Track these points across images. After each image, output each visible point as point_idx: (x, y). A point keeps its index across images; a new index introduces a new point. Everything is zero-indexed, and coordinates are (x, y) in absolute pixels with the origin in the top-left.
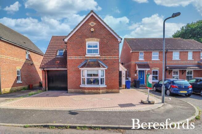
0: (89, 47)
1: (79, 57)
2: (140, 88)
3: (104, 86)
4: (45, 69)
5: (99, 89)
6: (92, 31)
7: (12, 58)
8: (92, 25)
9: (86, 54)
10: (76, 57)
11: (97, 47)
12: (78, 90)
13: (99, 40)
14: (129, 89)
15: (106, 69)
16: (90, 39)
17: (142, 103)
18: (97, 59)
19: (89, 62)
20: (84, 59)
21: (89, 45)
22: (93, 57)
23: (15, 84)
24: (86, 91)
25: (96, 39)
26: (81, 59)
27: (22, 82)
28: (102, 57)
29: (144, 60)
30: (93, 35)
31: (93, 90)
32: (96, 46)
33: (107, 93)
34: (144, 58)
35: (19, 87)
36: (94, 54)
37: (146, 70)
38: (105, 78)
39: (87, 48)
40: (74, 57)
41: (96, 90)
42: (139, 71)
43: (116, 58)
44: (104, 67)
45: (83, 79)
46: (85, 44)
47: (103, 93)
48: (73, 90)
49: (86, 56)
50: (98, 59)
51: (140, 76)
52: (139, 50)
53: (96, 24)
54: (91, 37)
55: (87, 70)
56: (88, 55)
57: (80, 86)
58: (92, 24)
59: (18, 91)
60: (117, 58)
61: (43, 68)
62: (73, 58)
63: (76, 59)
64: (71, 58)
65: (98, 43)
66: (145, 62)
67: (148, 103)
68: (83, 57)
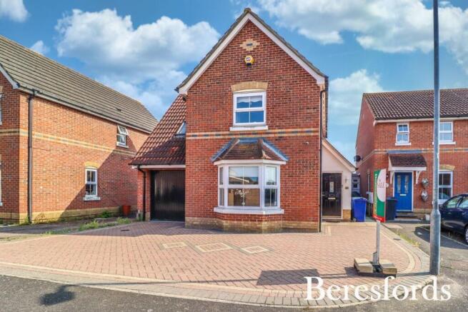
0: (241, 105)
1: (214, 133)
2: (396, 219)
3: (277, 210)
5: (258, 218)
6: (247, 62)
7: (74, 141)
8: (249, 49)
9: (231, 125)
10: (207, 133)
11: (261, 106)
12: (209, 221)
13: (265, 85)
14: (363, 221)
15: (284, 163)
16: (243, 84)
18: (258, 136)
19: (237, 145)
20: (227, 137)
21: (241, 101)
22: (249, 133)
24: (224, 224)
25: (258, 84)
26: (219, 137)
27: (99, 199)
28: (273, 131)
29: (410, 144)
30: (249, 73)
31: (242, 222)
32: (259, 104)
33: (286, 230)
34: (412, 139)
35: (91, 210)
36: (255, 123)
37: (415, 172)
38: (281, 188)
39: (236, 109)
40: (203, 133)
41: (250, 222)
42: (397, 174)
43: (312, 134)
44: (275, 158)
45: (221, 189)
46: (232, 100)
47: (271, 230)
48: (197, 221)
49: (232, 129)
50: (263, 138)
51: (399, 188)
52: (397, 118)
53: (259, 44)
54: (246, 80)
55: (229, 167)
56: (238, 127)
57: (216, 210)
58: (248, 45)
60: (314, 132)
62: (199, 136)
63: (207, 138)
64: (196, 136)
65: (264, 94)
66: (415, 150)
67: (372, 272)
68: (225, 133)
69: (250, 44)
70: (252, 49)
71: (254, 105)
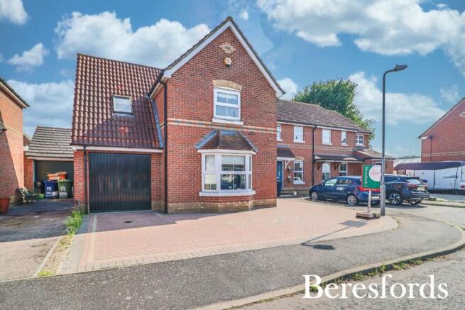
0: (219, 99)
1: (197, 122)
5: (246, 198)
6: (227, 63)
8: (227, 52)
9: (212, 117)
10: (191, 121)
12: (194, 205)
16: (223, 81)
18: (235, 129)
19: (224, 136)
20: (209, 127)
21: (219, 95)
22: (228, 126)
24: (219, 206)
25: (235, 85)
26: (202, 126)
28: (246, 126)
30: (229, 74)
33: (257, 206)
36: (230, 118)
38: (253, 174)
39: (216, 102)
40: (187, 121)
41: (240, 203)
43: (273, 133)
46: (212, 93)
48: (181, 206)
49: (214, 120)
50: (242, 132)
53: (235, 50)
54: (225, 78)
55: (222, 156)
56: (218, 119)
58: (226, 48)
60: (274, 131)
61: (85, 146)
62: (182, 122)
63: (190, 125)
64: (179, 122)
65: (239, 94)
68: (207, 123)
69: (227, 47)
70: (230, 53)
71: (230, 101)
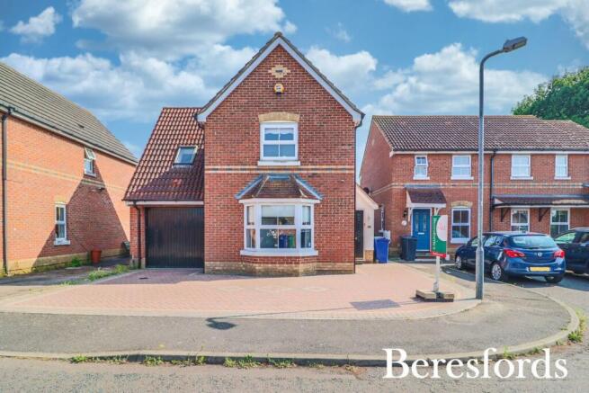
0: (268, 137)
1: (239, 167)
2: (416, 260)
3: (311, 252)
4: (138, 203)
5: (295, 260)
6: (277, 91)
7: (44, 169)
8: (279, 76)
9: (259, 159)
10: (230, 167)
11: (292, 139)
12: (234, 265)
13: (297, 117)
14: (386, 262)
15: (318, 202)
16: (272, 114)
17: (420, 298)
18: (290, 172)
19: (268, 182)
20: (254, 172)
21: (268, 132)
22: (279, 169)
23: (49, 249)
24: (257, 268)
25: (288, 115)
26: (244, 172)
27: (69, 243)
28: (306, 167)
29: (429, 178)
30: (281, 103)
31: (278, 265)
32: (290, 137)
33: (320, 272)
34: (430, 173)
35: (62, 257)
36: (284, 158)
37: (433, 208)
38: (315, 228)
39: (263, 142)
40: (226, 167)
41: (286, 265)
42: (415, 211)
43: (347, 172)
44: (311, 197)
45: (249, 230)
46: (258, 131)
47: (307, 273)
48: (219, 265)
49: (260, 163)
50: (295, 175)
51: (417, 227)
52: (416, 150)
53: (289, 71)
54: (275, 110)
55: (262, 206)
56: (266, 161)
57: (242, 253)
58: (277, 71)
59: (56, 269)
60: (349, 169)
61: (135, 201)
62: (221, 169)
63: (230, 172)
64: (217, 169)
65: (295, 126)
66: (432, 185)
67: (435, 297)
68: (251, 167)
69: (279, 71)
70: (282, 76)
71: (284, 137)
